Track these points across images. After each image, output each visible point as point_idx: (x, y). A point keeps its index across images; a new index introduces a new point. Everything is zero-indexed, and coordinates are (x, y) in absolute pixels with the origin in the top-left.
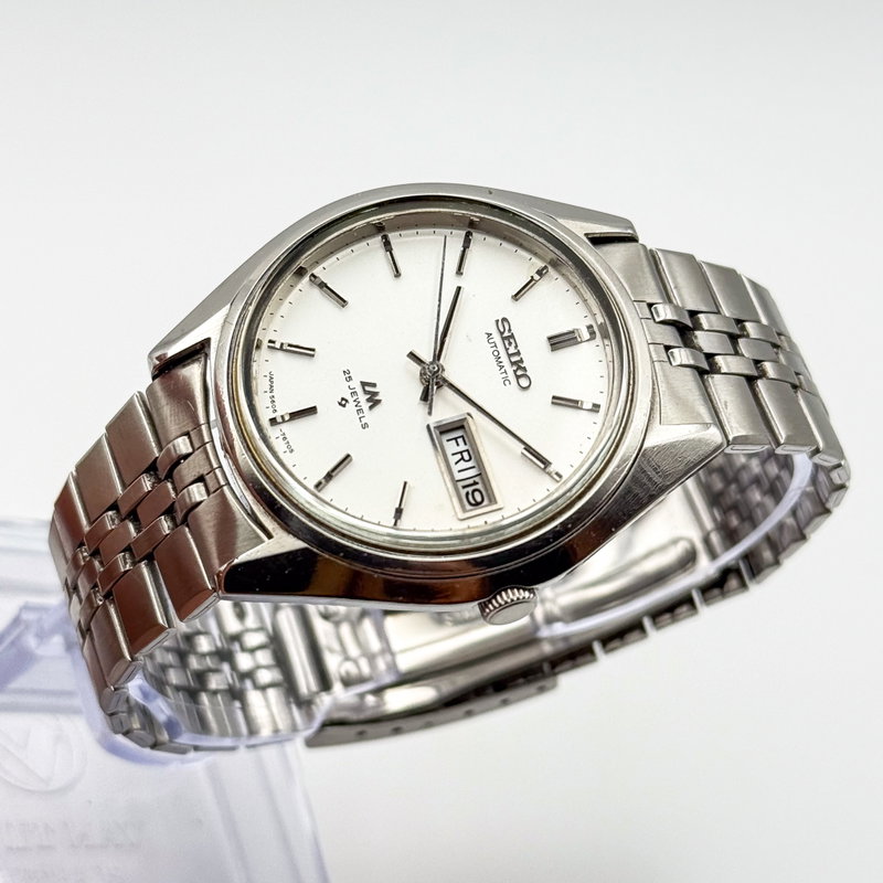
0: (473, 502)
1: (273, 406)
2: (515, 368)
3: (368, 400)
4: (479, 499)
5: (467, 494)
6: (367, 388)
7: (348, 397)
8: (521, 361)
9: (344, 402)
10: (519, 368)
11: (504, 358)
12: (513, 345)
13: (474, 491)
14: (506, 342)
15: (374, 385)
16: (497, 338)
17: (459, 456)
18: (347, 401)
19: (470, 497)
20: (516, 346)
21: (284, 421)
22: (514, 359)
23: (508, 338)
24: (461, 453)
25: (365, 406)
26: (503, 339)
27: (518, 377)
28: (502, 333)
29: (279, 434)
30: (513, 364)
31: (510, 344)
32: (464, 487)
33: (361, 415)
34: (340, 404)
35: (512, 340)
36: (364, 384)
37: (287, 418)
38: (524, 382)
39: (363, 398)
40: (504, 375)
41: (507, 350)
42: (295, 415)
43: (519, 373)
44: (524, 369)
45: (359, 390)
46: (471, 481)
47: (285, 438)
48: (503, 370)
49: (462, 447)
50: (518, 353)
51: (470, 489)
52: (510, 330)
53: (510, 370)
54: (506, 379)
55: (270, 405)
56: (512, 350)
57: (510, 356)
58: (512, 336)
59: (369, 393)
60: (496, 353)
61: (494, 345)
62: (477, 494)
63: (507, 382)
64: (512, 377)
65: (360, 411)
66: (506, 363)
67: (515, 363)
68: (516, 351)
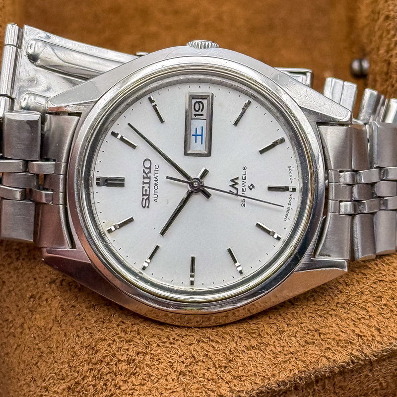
0: (201, 104)
1: (291, 199)
2: (149, 174)
3: (236, 184)
4: (197, 105)
5: (202, 110)
6: (235, 191)
7: (248, 190)
8: (144, 178)
9: (251, 187)
10: (147, 174)
11: (152, 185)
12: (144, 189)
13: (197, 111)
14: (148, 193)
16: (152, 197)
18: (249, 187)
19: (201, 108)
20: (143, 187)
23: (146, 195)
25: (240, 181)
26: (149, 195)
27: (150, 168)
28: (148, 198)
30: (149, 178)
31: (146, 190)
32: (202, 115)
33: (244, 176)
34: (253, 187)
38: (147, 165)
39: (239, 187)
40: (156, 172)
41: (149, 187)
44: (144, 172)
45: (240, 192)
46: (198, 117)
47: (291, 176)
48: (156, 175)
50: (144, 183)
51: (200, 112)
52: (143, 199)
54: (157, 169)
57: (149, 183)
58: (143, 195)
60: (156, 187)
61: (155, 193)
62: (197, 108)
63: (157, 167)
64: (153, 169)
65: (244, 179)
66: (153, 179)
67: (148, 178)
68: (145, 185)
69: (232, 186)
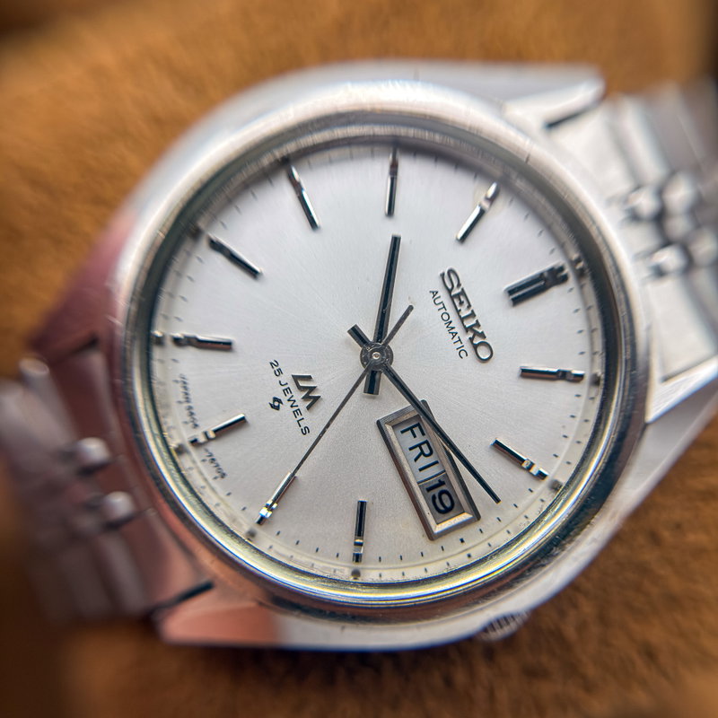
0: (442, 508)
1: (194, 420)
2: (471, 335)
3: (306, 398)
4: (448, 504)
5: (434, 498)
6: (302, 384)
7: (281, 396)
8: (477, 324)
9: (276, 404)
10: (476, 333)
11: (456, 323)
12: (466, 304)
13: (441, 493)
14: (457, 303)
15: (309, 378)
16: (444, 297)
17: (417, 451)
18: (280, 401)
19: (437, 500)
20: (469, 306)
21: (209, 439)
22: (468, 323)
23: (458, 296)
24: (419, 446)
25: (303, 405)
26: (452, 298)
27: (475, 347)
28: (450, 291)
29: (204, 455)
30: (467, 330)
31: (461, 303)
32: (429, 490)
33: (299, 417)
34: (273, 406)
35: (463, 299)
36: (296, 378)
37: (212, 435)
38: (484, 353)
39: (298, 396)
40: (459, 345)
41: (458, 312)
42: (221, 432)
43: (477, 341)
44: (482, 335)
45: (292, 386)
46: (435, 481)
47: (213, 460)
48: (456, 339)
49: (420, 438)
50: (473, 315)
51: (436, 492)
52: (459, 285)
53: (465, 338)
54: (460, 350)
55: (188, 419)
56: (464, 313)
57: (462, 319)
58: (463, 293)
59: (305, 388)
60: (445, 317)
61: (441, 306)
62: (445, 497)
63: (463, 354)
64: (468, 347)
65: (297, 412)
66: (459, 329)
67: (471, 328)
68: (469, 312)
69: (312, 389)
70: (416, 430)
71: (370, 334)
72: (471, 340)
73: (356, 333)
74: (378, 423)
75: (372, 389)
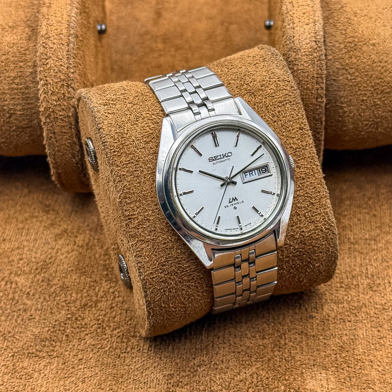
1: (236, 229)
3: (235, 200)
6: (231, 201)
7: (234, 206)
11: (222, 160)
12: (217, 157)
15: (230, 199)
16: (215, 162)
17: (251, 175)
19: (263, 172)
21: (241, 226)
27: (228, 156)
28: (214, 160)
29: (245, 228)
32: (260, 173)
34: (235, 209)
38: (229, 154)
39: (234, 202)
41: (219, 159)
44: (225, 154)
45: (231, 203)
46: (259, 171)
47: (246, 225)
48: (225, 160)
49: (248, 173)
52: (213, 158)
53: (225, 158)
54: (228, 160)
57: (221, 158)
58: (215, 157)
60: (220, 162)
61: (217, 163)
64: (228, 158)
65: (238, 203)
66: (223, 159)
68: (219, 156)
69: (233, 199)
70: (246, 174)
71: (222, 182)
72: (226, 157)
73: (222, 185)
74: (244, 183)
75: (235, 183)
